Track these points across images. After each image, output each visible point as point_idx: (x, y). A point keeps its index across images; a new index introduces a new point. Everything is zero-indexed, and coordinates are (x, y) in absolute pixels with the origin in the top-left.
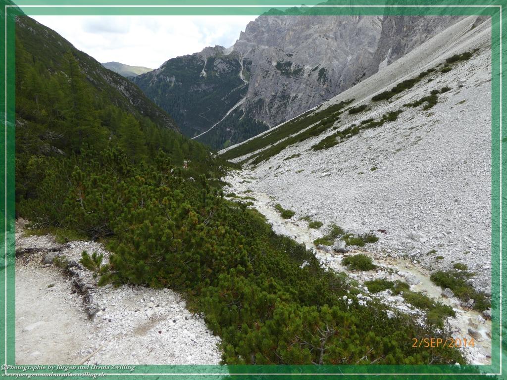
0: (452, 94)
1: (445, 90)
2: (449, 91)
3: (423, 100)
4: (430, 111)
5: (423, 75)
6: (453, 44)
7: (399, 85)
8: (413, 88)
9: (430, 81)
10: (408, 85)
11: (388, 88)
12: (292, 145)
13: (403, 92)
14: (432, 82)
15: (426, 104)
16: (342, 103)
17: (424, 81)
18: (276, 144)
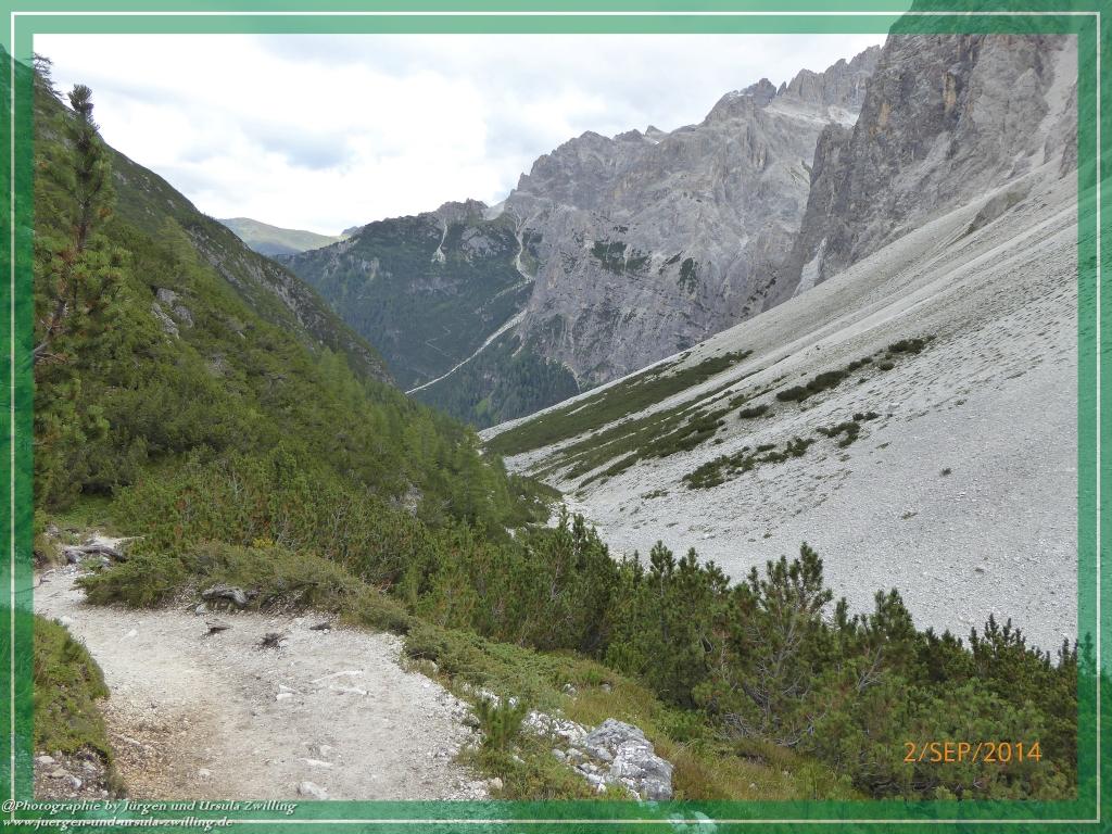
0: (877, 426)
1: (871, 416)
2: (876, 420)
3: (842, 427)
4: (846, 451)
5: (854, 367)
6: (933, 260)
7: (819, 378)
8: (838, 389)
9: (862, 381)
10: (830, 381)
11: (802, 382)
12: (646, 461)
13: (822, 393)
14: (864, 385)
15: (843, 436)
16: (729, 357)
17: (855, 378)
18: (601, 431)
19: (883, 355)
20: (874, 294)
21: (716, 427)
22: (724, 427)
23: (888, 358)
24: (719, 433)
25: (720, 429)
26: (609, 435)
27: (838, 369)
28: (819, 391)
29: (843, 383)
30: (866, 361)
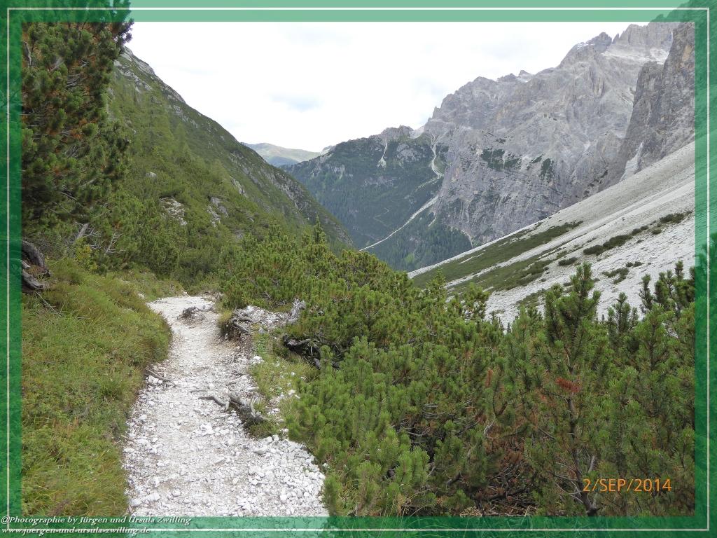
0: (640, 270)
1: (638, 264)
2: (640, 266)
3: (618, 271)
4: (617, 286)
5: (636, 232)
7: (612, 239)
8: (623, 247)
9: (639, 242)
10: (619, 241)
11: (600, 242)
13: (613, 249)
14: (639, 244)
15: (617, 277)
16: (567, 225)
17: (636, 238)
18: (479, 274)
19: (656, 224)
20: (671, 181)
21: (543, 271)
22: (548, 271)
23: (659, 226)
24: (544, 275)
25: (545, 272)
26: (483, 276)
27: (625, 234)
28: (611, 248)
29: (627, 243)
30: (644, 228)
